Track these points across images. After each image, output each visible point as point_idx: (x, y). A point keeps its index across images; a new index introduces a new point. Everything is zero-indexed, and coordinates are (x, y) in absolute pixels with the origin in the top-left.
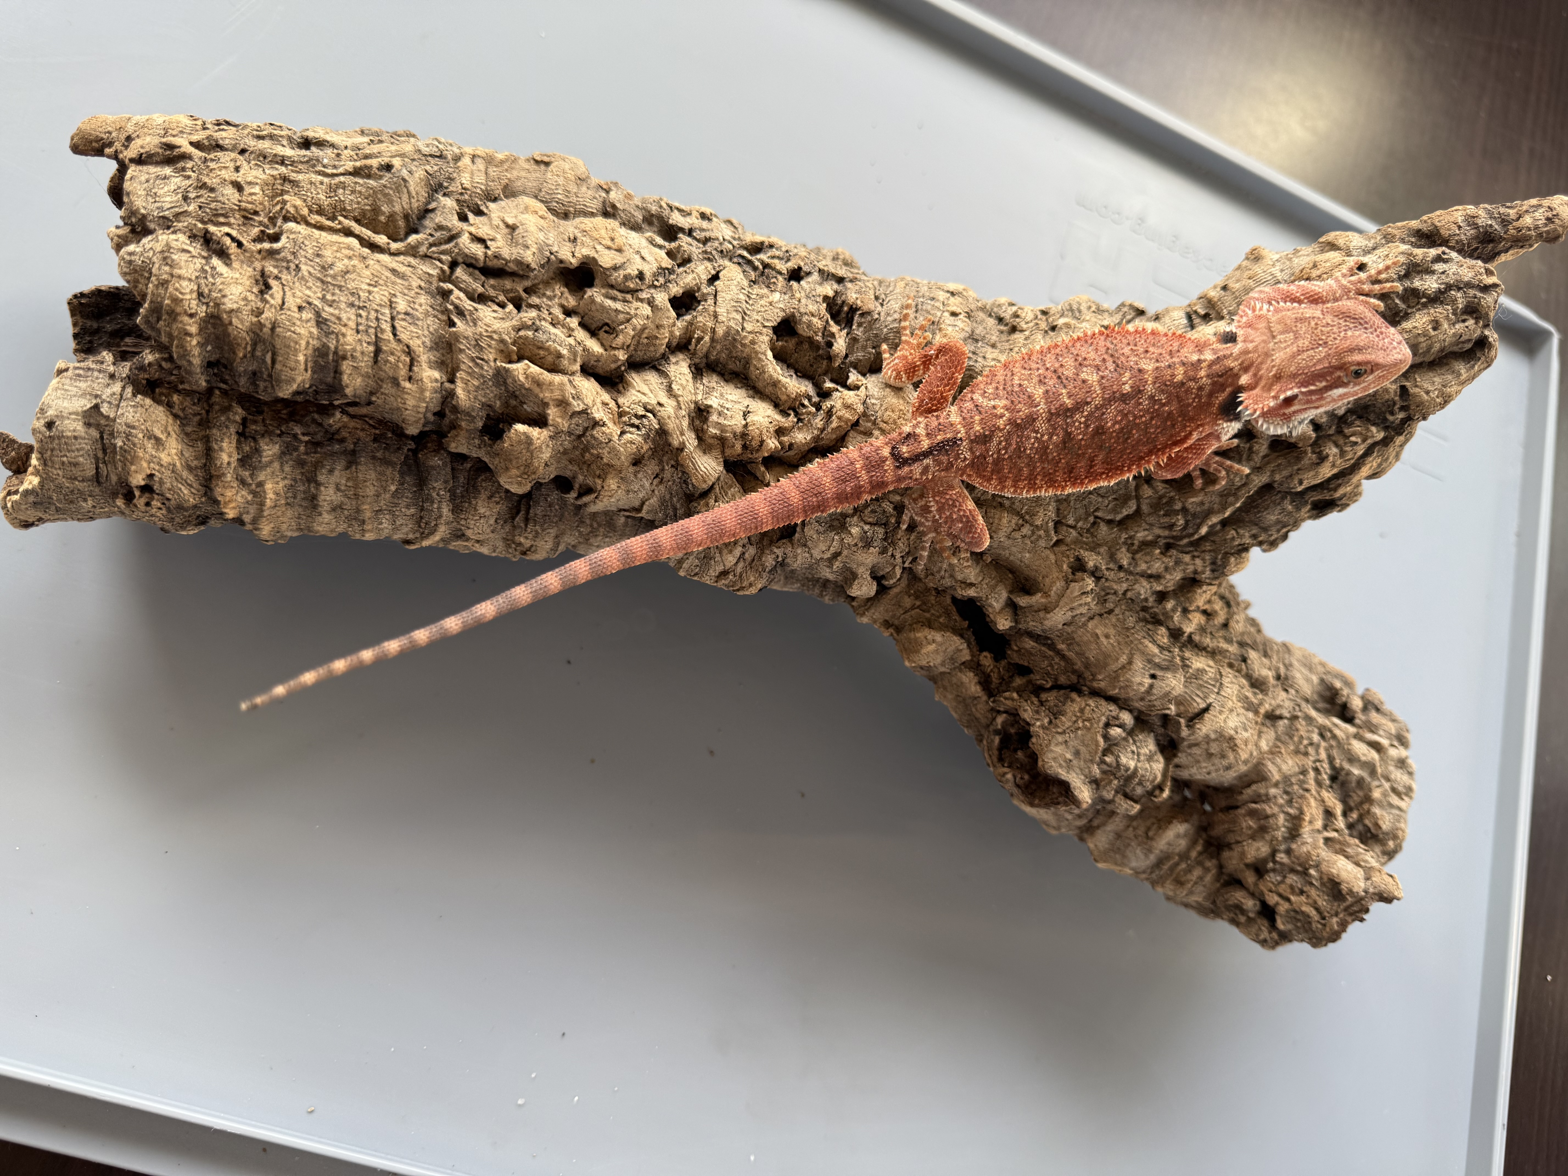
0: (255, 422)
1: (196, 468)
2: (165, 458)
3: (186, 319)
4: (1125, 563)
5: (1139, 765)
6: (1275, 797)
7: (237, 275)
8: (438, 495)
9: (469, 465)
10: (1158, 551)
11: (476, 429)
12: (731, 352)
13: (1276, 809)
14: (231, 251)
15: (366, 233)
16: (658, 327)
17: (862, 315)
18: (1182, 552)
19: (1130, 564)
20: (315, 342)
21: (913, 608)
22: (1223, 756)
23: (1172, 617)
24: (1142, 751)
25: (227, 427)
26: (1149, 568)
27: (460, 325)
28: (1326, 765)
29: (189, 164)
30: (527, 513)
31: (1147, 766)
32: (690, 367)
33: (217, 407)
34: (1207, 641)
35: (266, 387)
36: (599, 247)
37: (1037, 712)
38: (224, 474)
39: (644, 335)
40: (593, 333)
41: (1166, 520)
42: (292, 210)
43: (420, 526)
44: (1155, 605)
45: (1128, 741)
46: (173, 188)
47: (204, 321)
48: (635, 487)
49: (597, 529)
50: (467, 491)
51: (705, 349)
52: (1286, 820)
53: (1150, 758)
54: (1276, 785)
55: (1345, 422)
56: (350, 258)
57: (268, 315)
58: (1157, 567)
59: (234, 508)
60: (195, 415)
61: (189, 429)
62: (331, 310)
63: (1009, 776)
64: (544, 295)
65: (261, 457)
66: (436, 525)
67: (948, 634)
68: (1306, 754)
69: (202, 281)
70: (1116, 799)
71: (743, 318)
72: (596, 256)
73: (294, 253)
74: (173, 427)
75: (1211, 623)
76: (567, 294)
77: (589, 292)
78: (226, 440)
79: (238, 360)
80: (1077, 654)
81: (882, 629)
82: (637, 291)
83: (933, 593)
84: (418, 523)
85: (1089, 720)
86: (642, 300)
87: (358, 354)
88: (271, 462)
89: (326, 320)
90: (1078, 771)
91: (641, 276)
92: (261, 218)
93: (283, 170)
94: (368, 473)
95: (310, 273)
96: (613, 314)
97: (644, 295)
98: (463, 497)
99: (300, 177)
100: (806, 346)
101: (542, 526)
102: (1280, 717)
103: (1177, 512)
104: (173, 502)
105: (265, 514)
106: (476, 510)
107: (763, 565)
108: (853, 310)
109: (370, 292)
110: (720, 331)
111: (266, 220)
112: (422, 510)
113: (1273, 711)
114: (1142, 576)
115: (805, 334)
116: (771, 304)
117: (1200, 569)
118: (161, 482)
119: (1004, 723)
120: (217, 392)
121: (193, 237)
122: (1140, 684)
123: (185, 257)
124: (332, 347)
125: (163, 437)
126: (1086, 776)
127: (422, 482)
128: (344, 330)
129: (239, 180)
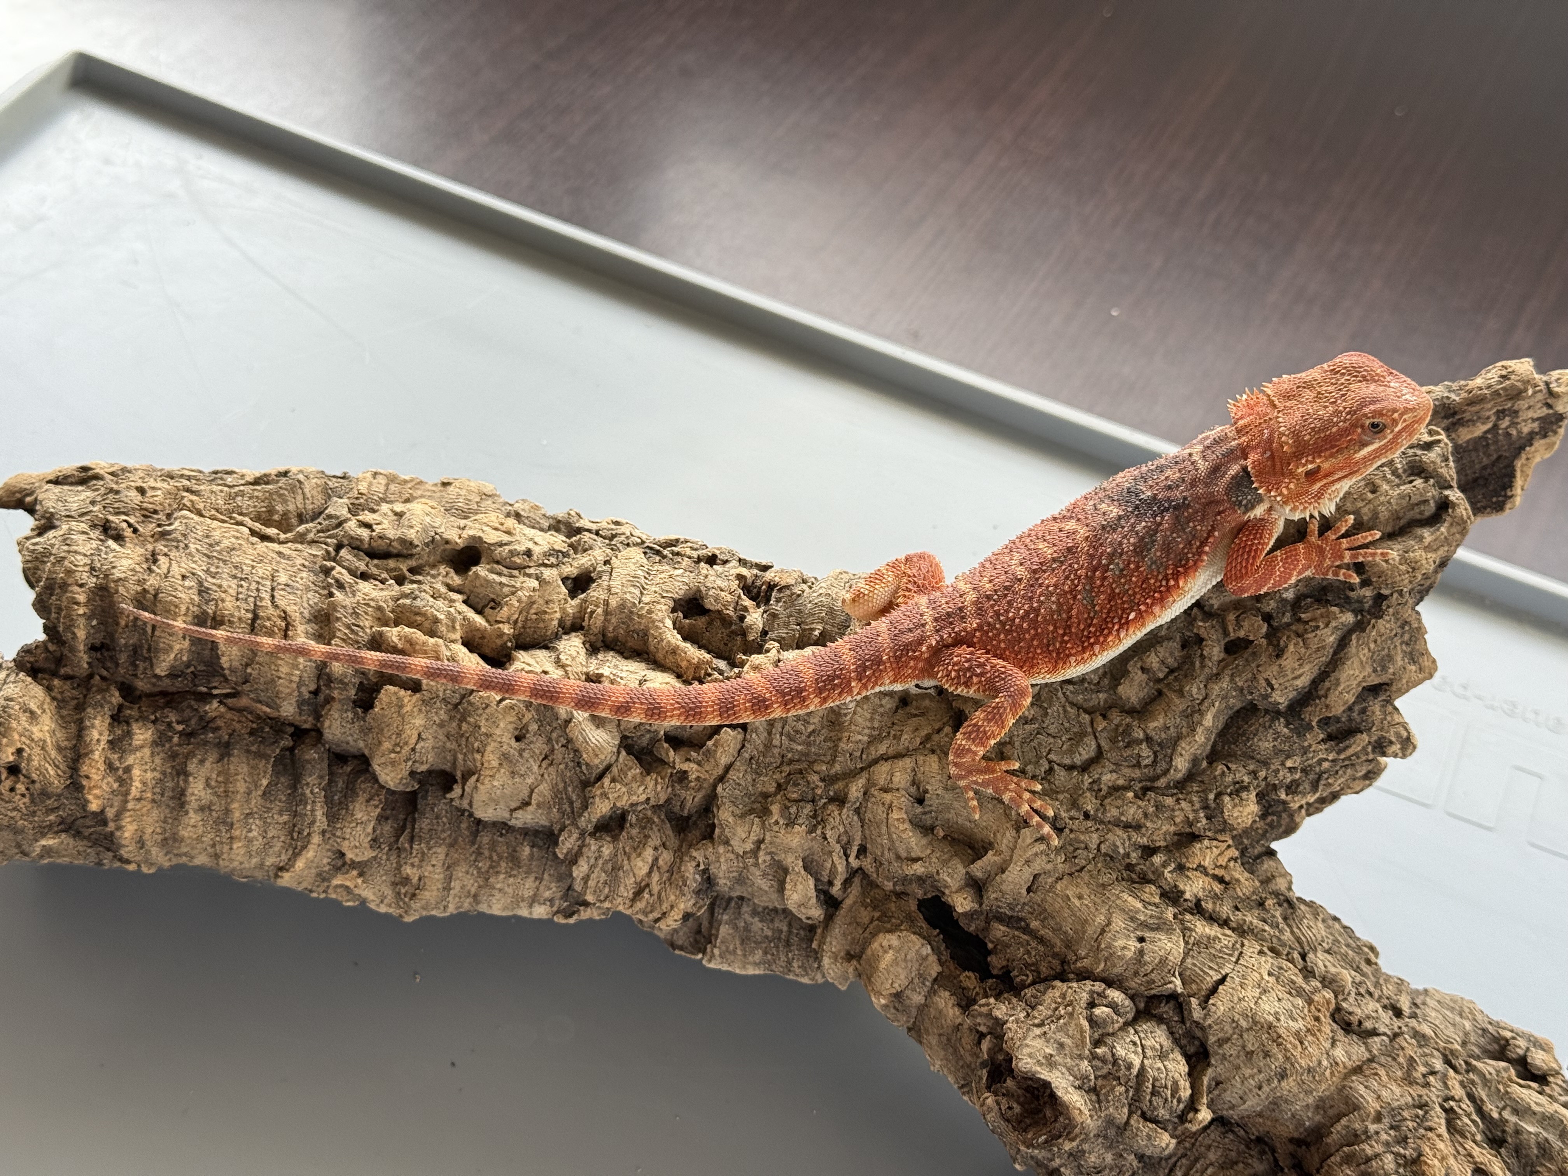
0: (131, 708)
1: (66, 748)
2: (37, 735)
3: (76, 589)
4: (1090, 808)
5: (1146, 1061)
6: (1377, 1133)
7: (129, 552)
8: (312, 792)
9: (349, 769)
10: (1130, 794)
11: (349, 698)
12: (628, 626)
13: (1379, 1148)
14: (126, 534)
15: (257, 526)
16: (547, 603)
17: (780, 590)
18: (1163, 795)
19: (1097, 810)
20: (195, 609)
21: (871, 922)
22: (1267, 1055)
23: (1163, 873)
24: (1148, 1043)
25: (102, 706)
26: (1122, 814)
27: (339, 595)
28: (1467, 1106)
29: (101, 483)
30: (413, 828)
31: (1160, 1065)
32: (584, 643)
33: (94, 689)
34: (1225, 910)
35: (145, 669)
36: (485, 528)
37: (1013, 1008)
38: (92, 751)
39: (533, 611)
40: (479, 612)
41: (1129, 752)
42: (188, 504)
43: (292, 838)
44: (1142, 861)
45: (1128, 1032)
46: (82, 498)
47: (93, 592)
48: (523, 770)
49: (498, 864)
50: (345, 796)
51: (599, 623)
52: (1399, 1165)
53: (1163, 1056)
54: (1378, 1118)
55: (1300, 607)
56: (237, 538)
57: (152, 582)
58: (1132, 812)
59: (97, 797)
60: (73, 698)
61: (65, 712)
62: (214, 581)
63: (990, 1101)
64: (428, 574)
65: (131, 739)
66: (309, 834)
67: (905, 933)
68: (1427, 1085)
69: (96, 558)
70: (1132, 1122)
71: (642, 593)
72: (482, 535)
73: (184, 535)
74: (49, 706)
75: (1230, 892)
76: (452, 573)
77: (474, 569)
78: (99, 718)
79: (120, 630)
80: (1054, 930)
81: (845, 964)
82: (525, 568)
83: (894, 899)
84: (291, 833)
85: (1070, 1004)
86: (529, 576)
87: (235, 620)
88: (142, 747)
89: (208, 589)
90: (1064, 1070)
91: (529, 553)
92: (161, 516)
93: (186, 483)
94: (240, 766)
95: (197, 550)
96: (498, 587)
97: (531, 571)
98: (340, 803)
99: (202, 487)
100: (717, 623)
101: (428, 843)
102: (1374, 1033)
103: (1139, 742)
104: (37, 786)
105: (130, 806)
106: (352, 815)
107: (683, 877)
108: (771, 587)
109: (253, 567)
110: (614, 602)
111: (164, 518)
112: (295, 814)
113: (1360, 1023)
114: (1118, 826)
115: (712, 608)
116: (671, 577)
117: (1191, 817)
118: (29, 759)
119: (989, 1049)
120: (97, 678)
121: (94, 526)
122: (1124, 948)
123: (84, 537)
124: (210, 611)
125: (39, 712)
126: (1075, 1077)
127: (296, 781)
128: (223, 595)
129: (144, 485)
